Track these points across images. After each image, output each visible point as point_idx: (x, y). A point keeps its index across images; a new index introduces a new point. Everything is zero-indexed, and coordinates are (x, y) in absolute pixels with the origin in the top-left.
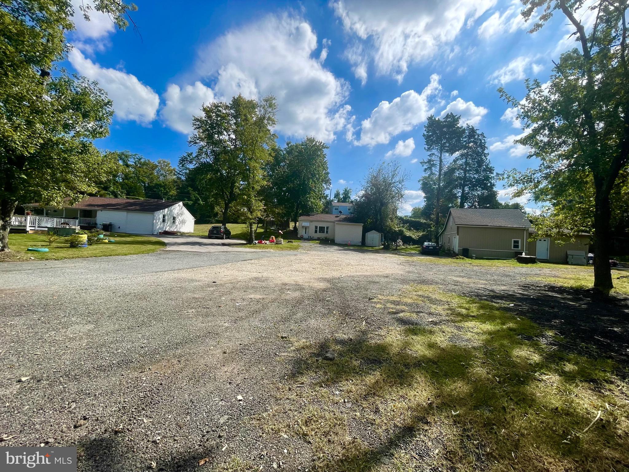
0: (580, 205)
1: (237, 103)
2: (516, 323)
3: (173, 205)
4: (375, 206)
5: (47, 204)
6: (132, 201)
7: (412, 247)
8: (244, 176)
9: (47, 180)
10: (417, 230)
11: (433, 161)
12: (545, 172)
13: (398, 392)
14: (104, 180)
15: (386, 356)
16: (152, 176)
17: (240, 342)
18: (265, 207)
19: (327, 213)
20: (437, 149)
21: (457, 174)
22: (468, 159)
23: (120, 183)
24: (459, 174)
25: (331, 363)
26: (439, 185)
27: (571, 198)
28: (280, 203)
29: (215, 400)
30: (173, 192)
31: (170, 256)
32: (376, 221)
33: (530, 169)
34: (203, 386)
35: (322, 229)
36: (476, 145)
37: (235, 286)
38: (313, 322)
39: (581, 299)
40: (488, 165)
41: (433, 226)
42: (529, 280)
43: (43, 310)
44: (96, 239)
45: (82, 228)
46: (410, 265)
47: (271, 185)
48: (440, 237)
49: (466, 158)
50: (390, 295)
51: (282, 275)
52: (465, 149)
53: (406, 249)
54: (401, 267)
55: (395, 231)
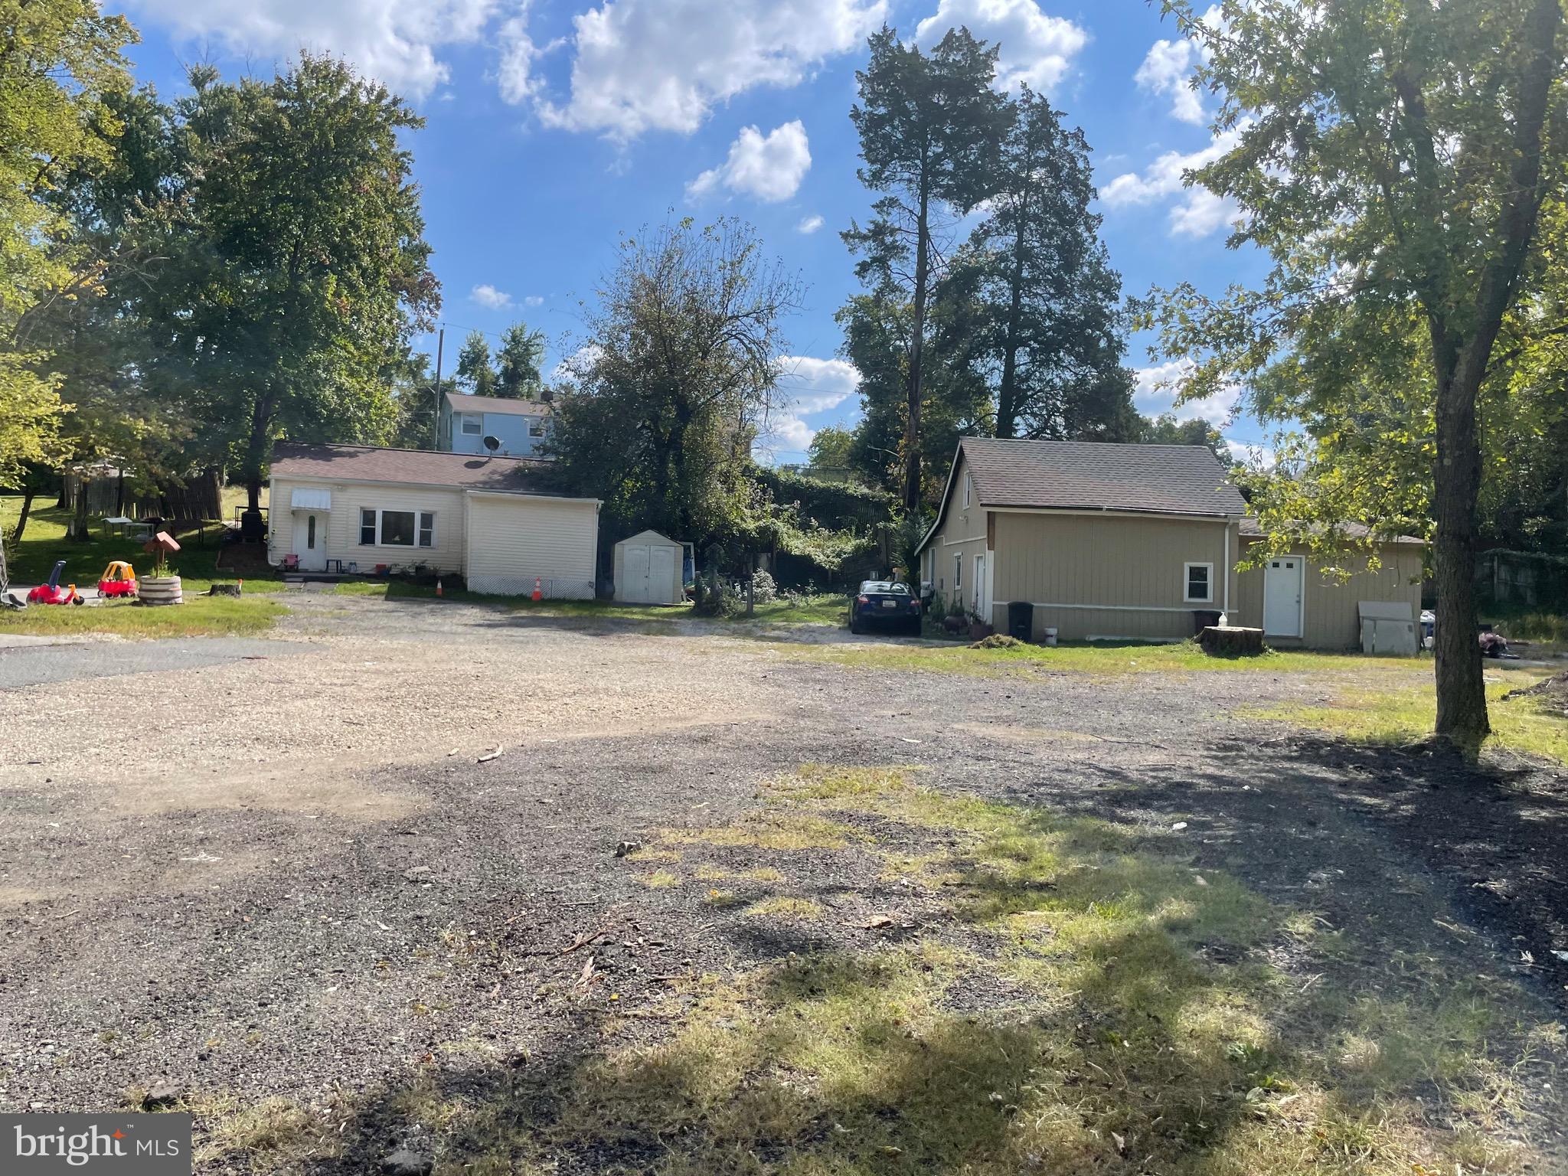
0: (1392, 435)
2: (1193, 898)
4: (655, 418)
7: (814, 601)
10: (835, 527)
11: (893, 232)
12: (1286, 303)
15: (682, 1114)
18: (67, 408)
19: (425, 445)
20: (910, 181)
21: (986, 296)
22: (1026, 235)
24: (992, 293)
26: (918, 335)
27: (1364, 407)
28: (161, 385)
32: (661, 489)
33: (1239, 289)
35: (398, 528)
36: (1057, 177)
39: (1395, 785)
40: (1099, 263)
41: (898, 513)
42: (1242, 720)
46: (806, 681)
47: (102, 291)
48: (926, 558)
49: (1020, 230)
50: (714, 822)
51: (169, 766)
52: (1017, 192)
53: (791, 613)
54: (767, 690)
55: (743, 532)
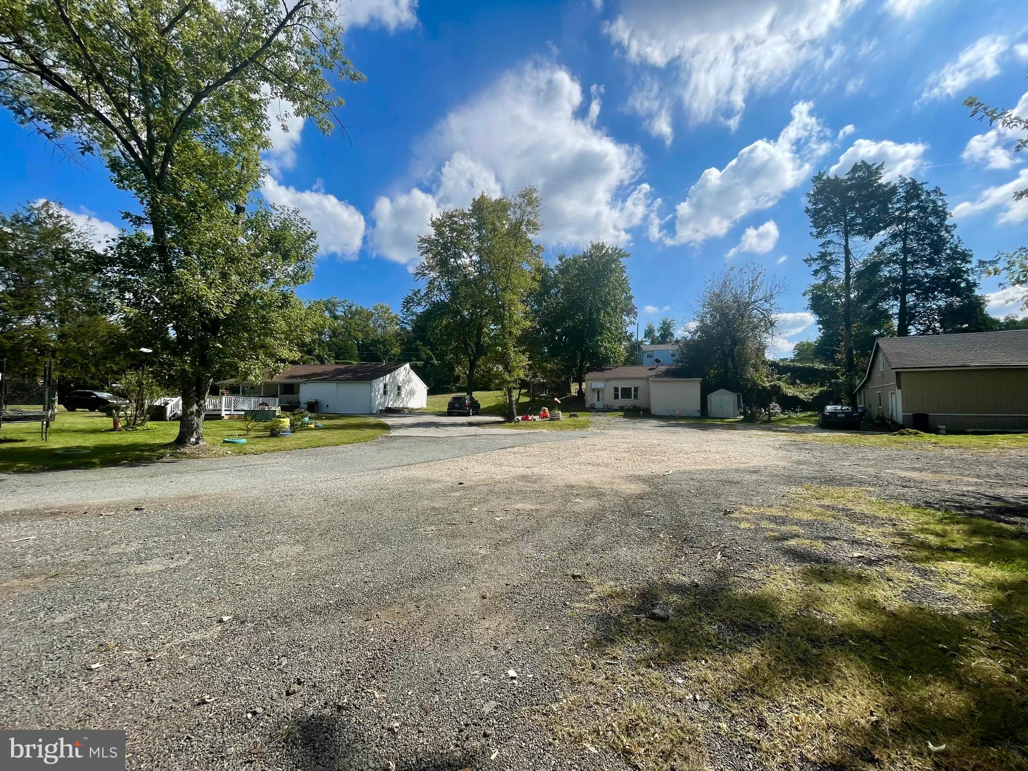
1: (480, 206)
3: (397, 368)
4: (722, 345)
5: (245, 379)
6: (342, 367)
7: (800, 415)
8: (496, 317)
9: (244, 347)
10: (809, 383)
11: (830, 254)
13: (801, 691)
14: (308, 340)
15: (769, 620)
16: (367, 329)
17: (505, 582)
18: (530, 363)
19: (634, 364)
20: (838, 231)
21: (885, 272)
22: (908, 242)
23: (327, 343)
24: (890, 272)
25: (664, 625)
26: (848, 296)
28: (553, 354)
29: (474, 673)
30: (396, 350)
31: (395, 444)
32: (726, 372)
34: (455, 650)
35: (626, 392)
36: (925, 212)
37: (492, 490)
38: (623, 552)
40: (956, 247)
41: (842, 375)
43: (243, 524)
44: (300, 423)
45: (284, 409)
46: (801, 449)
47: (538, 327)
48: (860, 395)
49: (904, 240)
50: (765, 505)
51: (564, 471)
52: (901, 223)
53: (789, 420)
54: (781, 453)
55: (764, 388)
